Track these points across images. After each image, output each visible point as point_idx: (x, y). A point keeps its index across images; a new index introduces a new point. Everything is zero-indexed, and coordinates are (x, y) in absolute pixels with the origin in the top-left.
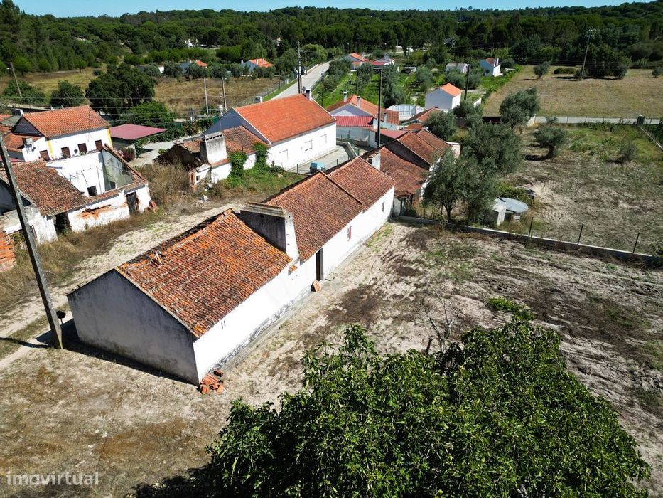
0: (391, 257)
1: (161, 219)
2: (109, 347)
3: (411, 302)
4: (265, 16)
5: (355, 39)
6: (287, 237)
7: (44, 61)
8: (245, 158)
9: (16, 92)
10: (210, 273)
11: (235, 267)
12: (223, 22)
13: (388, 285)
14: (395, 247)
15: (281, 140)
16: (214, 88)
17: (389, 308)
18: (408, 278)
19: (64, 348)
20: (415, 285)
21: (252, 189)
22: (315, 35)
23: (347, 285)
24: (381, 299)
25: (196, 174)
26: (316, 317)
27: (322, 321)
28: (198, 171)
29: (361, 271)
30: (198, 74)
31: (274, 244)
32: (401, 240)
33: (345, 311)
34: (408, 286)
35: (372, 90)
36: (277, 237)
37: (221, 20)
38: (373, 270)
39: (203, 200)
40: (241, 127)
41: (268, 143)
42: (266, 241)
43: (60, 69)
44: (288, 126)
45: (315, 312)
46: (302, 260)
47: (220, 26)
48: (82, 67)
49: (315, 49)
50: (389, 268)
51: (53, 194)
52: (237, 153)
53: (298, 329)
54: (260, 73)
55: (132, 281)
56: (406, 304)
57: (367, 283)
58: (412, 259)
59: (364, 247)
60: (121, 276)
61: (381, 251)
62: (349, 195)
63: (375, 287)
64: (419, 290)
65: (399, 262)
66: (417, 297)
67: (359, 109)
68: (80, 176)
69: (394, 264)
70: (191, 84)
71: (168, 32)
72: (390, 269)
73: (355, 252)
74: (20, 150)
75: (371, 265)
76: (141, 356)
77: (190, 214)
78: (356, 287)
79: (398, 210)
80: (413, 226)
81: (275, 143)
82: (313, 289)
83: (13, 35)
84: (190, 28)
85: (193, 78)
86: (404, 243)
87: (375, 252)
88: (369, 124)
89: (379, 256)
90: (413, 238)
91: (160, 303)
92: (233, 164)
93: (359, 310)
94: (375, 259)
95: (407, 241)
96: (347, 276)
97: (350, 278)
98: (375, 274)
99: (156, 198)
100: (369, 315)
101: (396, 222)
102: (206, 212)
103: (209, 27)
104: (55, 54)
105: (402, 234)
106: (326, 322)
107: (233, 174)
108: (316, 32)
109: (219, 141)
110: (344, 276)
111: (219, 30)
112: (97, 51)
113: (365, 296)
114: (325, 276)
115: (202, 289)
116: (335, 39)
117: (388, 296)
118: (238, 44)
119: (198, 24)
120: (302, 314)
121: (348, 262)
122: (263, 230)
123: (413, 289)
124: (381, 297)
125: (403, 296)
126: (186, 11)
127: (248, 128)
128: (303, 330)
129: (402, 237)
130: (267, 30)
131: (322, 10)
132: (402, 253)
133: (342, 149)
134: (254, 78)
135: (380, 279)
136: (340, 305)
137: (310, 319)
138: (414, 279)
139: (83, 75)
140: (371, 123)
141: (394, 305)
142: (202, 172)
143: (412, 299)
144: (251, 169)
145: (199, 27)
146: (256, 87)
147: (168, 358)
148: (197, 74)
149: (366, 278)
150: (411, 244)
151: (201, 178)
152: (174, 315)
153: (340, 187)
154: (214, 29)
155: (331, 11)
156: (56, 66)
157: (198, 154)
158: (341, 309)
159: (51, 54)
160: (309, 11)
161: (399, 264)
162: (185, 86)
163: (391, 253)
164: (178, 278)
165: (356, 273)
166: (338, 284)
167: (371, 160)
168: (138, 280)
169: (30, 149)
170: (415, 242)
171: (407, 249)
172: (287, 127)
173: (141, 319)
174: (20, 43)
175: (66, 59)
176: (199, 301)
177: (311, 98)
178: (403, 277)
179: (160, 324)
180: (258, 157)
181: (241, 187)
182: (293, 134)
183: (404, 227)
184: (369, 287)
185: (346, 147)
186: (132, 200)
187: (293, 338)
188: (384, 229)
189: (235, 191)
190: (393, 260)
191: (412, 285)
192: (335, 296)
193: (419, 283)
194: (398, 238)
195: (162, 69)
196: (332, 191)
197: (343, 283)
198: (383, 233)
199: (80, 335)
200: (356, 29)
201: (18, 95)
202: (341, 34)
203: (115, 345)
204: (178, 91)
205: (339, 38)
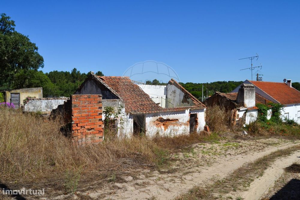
15: (286, 104)
25: (237, 113)
28: (238, 110)
51: (136, 100)
109: (252, 91)
142: (241, 112)
151: (240, 117)
177: (291, 86)
182: (291, 102)
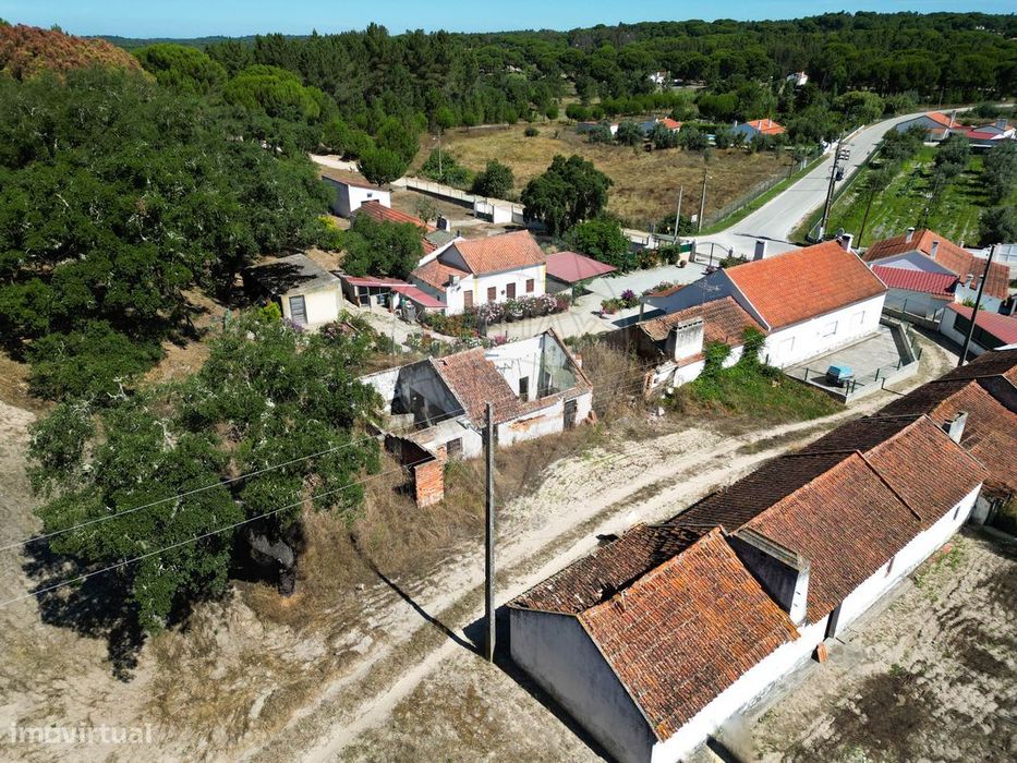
0: (956, 620)
1: (601, 443)
2: (543, 684)
3: (985, 737)
4: (784, 30)
5: (942, 82)
6: (795, 595)
7: (469, 113)
8: (727, 351)
9: (436, 166)
10: (683, 635)
11: (717, 630)
12: (714, 44)
13: (945, 685)
14: (966, 597)
15: (788, 324)
16: (685, 169)
17: (943, 736)
18: (983, 678)
19: (494, 662)
20: (997, 699)
21: (730, 406)
22: (867, 72)
23: (872, 661)
24: (930, 712)
25: (655, 376)
26: (817, 715)
27: (824, 729)
28: (658, 373)
29: (898, 637)
30: (665, 142)
31: (774, 598)
32: (980, 584)
33: (864, 719)
34: (983, 700)
35: (961, 193)
36: (780, 589)
37: (713, 41)
38: (921, 640)
39: (657, 415)
40: (729, 298)
41: (765, 328)
42: (763, 589)
43: (485, 122)
44: (803, 298)
45: (814, 703)
46: (810, 619)
47: (709, 51)
48: (512, 122)
49: (862, 102)
50: (951, 643)
52: (716, 343)
53: (787, 732)
54: (761, 144)
55: (593, 638)
56: (976, 739)
57: (906, 665)
58: (997, 634)
59: (910, 583)
60: (582, 627)
61: (940, 602)
62: (901, 499)
63: (921, 681)
64: (1003, 712)
65: (971, 635)
66: (998, 730)
67: (932, 262)
68: (515, 366)
69: (960, 638)
70: (650, 159)
71: (630, 60)
72: (953, 648)
73: (892, 591)
74: (443, 289)
75: (918, 628)
76: (581, 715)
77: (638, 440)
78: (886, 669)
79: (983, 515)
80: (1007, 556)
81: (776, 329)
82: (815, 656)
83: (441, 78)
84: (664, 54)
85: (656, 148)
86: (983, 593)
87: (928, 601)
88: (947, 290)
89: (935, 611)
90: (1004, 586)
91: (622, 679)
92: (708, 362)
93: (889, 725)
94: (926, 616)
95: (992, 589)
96: (873, 642)
97: (879, 648)
98: (924, 651)
99: (599, 408)
100: (903, 741)
101: (976, 538)
102: (661, 438)
103: (692, 52)
104: (483, 102)
105: (984, 569)
106: (832, 732)
107: (705, 375)
108: (870, 67)
109: (695, 330)
110: (870, 640)
111: (706, 58)
112: (533, 93)
113: (902, 699)
114: (836, 635)
115: (671, 661)
116: (904, 79)
117: (942, 710)
118: (733, 88)
119: (677, 47)
120: (794, 701)
121: (877, 612)
122: (761, 572)
123: (993, 706)
124: (929, 707)
125: (971, 719)
126: (661, 23)
127: (740, 301)
128: (795, 735)
129: (982, 576)
130: (784, 57)
131: (887, 17)
132: (978, 616)
133: (887, 333)
134: (749, 153)
135: (933, 665)
136: (858, 702)
137: (805, 715)
138: (996, 684)
139: (512, 133)
140: (952, 289)
141: (952, 734)
142: (663, 373)
143: (987, 730)
144: (733, 368)
145: (677, 53)
146: (750, 172)
147: (615, 740)
148: (663, 142)
149: (906, 655)
150: (997, 599)
151: (660, 381)
152: (636, 702)
153: (887, 485)
154: (699, 56)
155: (906, 19)
156: (481, 117)
157: (662, 344)
158: (857, 711)
159: (478, 102)
160: (862, 20)
161: (969, 639)
162: (643, 162)
163: (957, 610)
164: (643, 637)
165: (889, 638)
166: (857, 654)
167: (949, 426)
168: (599, 638)
169: (456, 288)
170: (1007, 597)
171: (988, 609)
172: (801, 301)
173: (593, 682)
174: (447, 88)
175: (494, 108)
176: (666, 680)
177: (849, 249)
178: (974, 674)
179: (616, 701)
180: (746, 350)
181: (716, 403)
182: (809, 313)
183: (987, 553)
184: (910, 678)
185: (895, 330)
186: (570, 408)
187: (778, 746)
188: (951, 547)
189: (704, 406)
190: (960, 628)
191: (991, 697)
192: (849, 679)
193: (1003, 697)
194: (974, 577)
195: (614, 129)
196: (872, 489)
197: (865, 655)
198: (945, 558)
199: (512, 653)
200: (947, 62)
201: (438, 171)
202: (918, 72)
203: (552, 687)
204: (631, 171)
205: (911, 77)
